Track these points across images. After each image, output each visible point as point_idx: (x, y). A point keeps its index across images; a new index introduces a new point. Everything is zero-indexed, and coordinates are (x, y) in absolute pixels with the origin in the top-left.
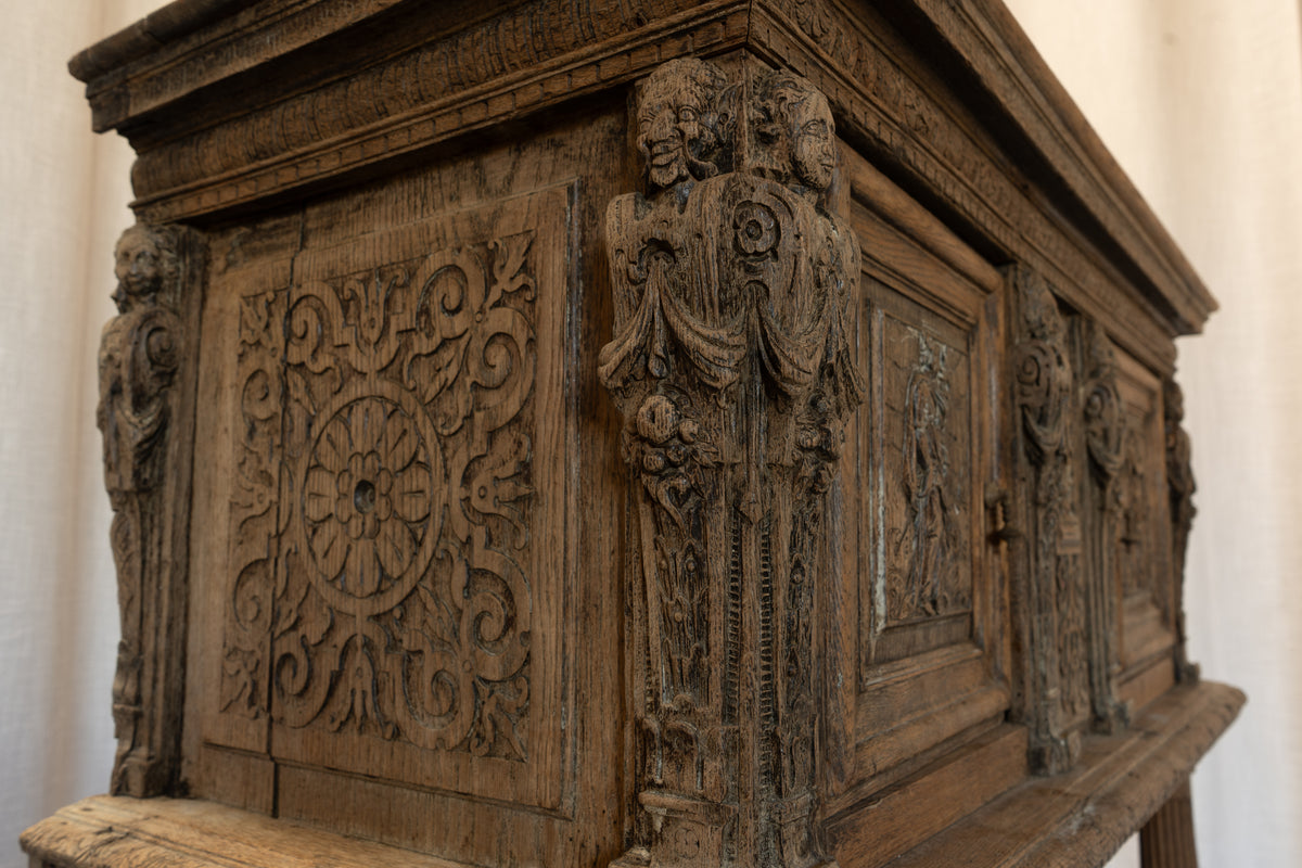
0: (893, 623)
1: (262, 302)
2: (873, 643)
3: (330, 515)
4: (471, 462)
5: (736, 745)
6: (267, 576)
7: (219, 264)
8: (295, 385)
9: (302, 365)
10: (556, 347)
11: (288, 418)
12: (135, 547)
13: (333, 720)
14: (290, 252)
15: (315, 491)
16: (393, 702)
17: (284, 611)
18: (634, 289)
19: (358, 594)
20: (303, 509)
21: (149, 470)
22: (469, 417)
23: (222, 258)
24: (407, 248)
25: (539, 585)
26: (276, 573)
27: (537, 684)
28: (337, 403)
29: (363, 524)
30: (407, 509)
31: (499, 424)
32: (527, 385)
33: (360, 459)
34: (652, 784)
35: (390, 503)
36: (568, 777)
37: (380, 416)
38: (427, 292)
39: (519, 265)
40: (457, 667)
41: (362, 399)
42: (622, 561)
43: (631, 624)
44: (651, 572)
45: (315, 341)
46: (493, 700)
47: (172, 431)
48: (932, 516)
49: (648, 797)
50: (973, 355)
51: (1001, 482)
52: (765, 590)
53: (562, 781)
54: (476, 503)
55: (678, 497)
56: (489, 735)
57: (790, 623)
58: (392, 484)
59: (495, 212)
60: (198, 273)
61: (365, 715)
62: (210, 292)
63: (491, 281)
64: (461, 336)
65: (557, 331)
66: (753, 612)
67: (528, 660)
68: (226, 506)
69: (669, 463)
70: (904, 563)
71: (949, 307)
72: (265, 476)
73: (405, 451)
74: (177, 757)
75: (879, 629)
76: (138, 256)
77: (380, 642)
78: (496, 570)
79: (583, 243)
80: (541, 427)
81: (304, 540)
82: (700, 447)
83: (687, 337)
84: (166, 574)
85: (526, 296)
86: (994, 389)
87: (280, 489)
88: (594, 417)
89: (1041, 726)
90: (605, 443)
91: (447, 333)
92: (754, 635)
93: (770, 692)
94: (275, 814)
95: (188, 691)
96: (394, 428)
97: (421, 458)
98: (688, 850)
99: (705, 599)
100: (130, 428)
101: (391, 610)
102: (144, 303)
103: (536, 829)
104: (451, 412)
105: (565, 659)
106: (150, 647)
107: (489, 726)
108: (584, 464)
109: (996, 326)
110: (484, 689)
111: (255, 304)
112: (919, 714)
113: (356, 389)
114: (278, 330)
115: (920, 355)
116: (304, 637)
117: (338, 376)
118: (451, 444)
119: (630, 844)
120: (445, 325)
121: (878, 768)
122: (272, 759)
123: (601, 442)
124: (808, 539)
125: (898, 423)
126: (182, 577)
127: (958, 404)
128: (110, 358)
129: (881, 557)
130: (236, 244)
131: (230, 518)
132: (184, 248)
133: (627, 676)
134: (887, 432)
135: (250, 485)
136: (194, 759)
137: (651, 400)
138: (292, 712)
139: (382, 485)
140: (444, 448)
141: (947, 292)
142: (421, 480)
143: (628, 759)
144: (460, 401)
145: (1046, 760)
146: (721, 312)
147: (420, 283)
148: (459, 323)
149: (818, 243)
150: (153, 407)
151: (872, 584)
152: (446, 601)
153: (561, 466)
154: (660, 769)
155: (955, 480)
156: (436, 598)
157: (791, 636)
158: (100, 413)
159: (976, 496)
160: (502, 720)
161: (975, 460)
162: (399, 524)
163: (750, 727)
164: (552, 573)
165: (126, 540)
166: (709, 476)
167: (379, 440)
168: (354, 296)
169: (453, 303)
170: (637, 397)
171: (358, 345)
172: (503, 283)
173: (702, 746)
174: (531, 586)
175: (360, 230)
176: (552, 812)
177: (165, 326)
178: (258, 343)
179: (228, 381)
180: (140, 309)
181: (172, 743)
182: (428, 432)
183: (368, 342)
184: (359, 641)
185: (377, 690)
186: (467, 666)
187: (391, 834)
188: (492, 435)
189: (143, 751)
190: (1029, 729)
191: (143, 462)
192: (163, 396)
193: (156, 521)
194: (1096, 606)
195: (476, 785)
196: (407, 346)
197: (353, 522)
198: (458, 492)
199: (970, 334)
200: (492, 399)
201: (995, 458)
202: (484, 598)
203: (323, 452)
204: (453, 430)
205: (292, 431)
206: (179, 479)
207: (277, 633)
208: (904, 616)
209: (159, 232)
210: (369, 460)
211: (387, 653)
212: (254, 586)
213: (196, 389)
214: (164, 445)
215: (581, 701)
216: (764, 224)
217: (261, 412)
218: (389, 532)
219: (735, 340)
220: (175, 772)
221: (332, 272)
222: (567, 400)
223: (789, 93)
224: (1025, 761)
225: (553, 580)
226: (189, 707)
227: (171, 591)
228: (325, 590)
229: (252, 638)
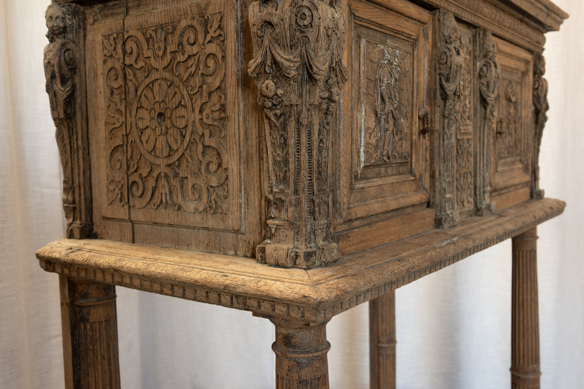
0: (367, 164)
1: (112, 38)
2: (359, 172)
3: (148, 126)
4: (202, 105)
5: (298, 203)
6: (123, 151)
7: (91, 20)
8: (129, 74)
9: (131, 65)
10: (233, 59)
11: (127, 88)
12: (67, 141)
13: (154, 205)
14: (121, 17)
15: (141, 117)
16: (177, 196)
17: (132, 165)
18: (260, 39)
19: (161, 157)
20: (136, 124)
21: (69, 110)
22: (201, 87)
23: (92, 18)
24: (172, 17)
25: (230, 151)
26: (127, 150)
27: (230, 187)
28: (147, 81)
29: (161, 130)
30: (178, 123)
31: (213, 90)
32: (223, 75)
33: (158, 104)
34: (271, 217)
35: (172, 121)
36: (243, 219)
37: (165, 86)
38: (181, 35)
39: (218, 26)
40: (201, 182)
41: (157, 80)
42: (259, 141)
43: (263, 163)
44: (269, 144)
45: (136, 55)
46: (215, 194)
47: (78, 93)
48: (388, 122)
49: (270, 222)
50: (415, 53)
51: (427, 108)
52: (309, 150)
53: (241, 220)
54: (205, 120)
55: (278, 117)
56: (214, 206)
57: (318, 161)
58: (172, 113)
59: (207, 3)
60: (81, 24)
61: (167, 202)
62: (88, 32)
63: (206, 32)
64: (196, 55)
65: (233, 53)
66: (304, 157)
67: (227, 178)
68: (104, 124)
69: (274, 105)
70: (373, 141)
71: (402, 33)
72: (119, 111)
73: (176, 100)
74: (92, 224)
75: (361, 166)
76: (56, 18)
77: (171, 175)
78: (214, 146)
79: (242, 17)
80: (229, 91)
81: (138, 137)
82: (284, 99)
83: (278, 59)
84: (81, 152)
85: (221, 39)
86: (426, 67)
87: (126, 117)
88: (248, 87)
89: (442, 209)
90: (253, 97)
91: (190, 53)
92: (305, 164)
93: (311, 185)
94: (133, 241)
95: (94, 198)
96: (171, 92)
97: (183, 103)
98: (283, 239)
99: (287, 153)
100: (61, 92)
101: (174, 163)
102: (60, 38)
103: (232, 238)
104: (194, 85)
105: (240, 177)
106: (77, 182)
107: (214, 203)
108: (245, 105)
109: (428, 39)
110: (211, 190)
111: (109, 40)
112: (381, 199)
113: (155, 75)
114: (119, 50)
115: (384, 56)
116: (140, 174)
117: (147, 70)
118: (194, 97)
119: (264, 239)
120: (190, 50)
121: (358, 216)
122: (131, 221)
123: (251, 97)
124: (325, 131)
125: (372, 85)
126: (87, 153)
127: (405, 75)
128: (49, 63)
129: (363, 139)
130: (97, 11)
131: (106, 129)
132: (75, 13)
133: (262, 182)
134: (366, 89)
135: (113, 115)
136: (98, 224)
137: (267, 82)
138: (137, 203)
139: (168, 114)
140: (191, 99)
141: (401, 27)
142: (183, 112)
143: (263, 211)
144: (197, 81)
145: (443, 222)
146: (291, 49)
147: (178, 32)
148: (195, 49)
149: (328, 20)
150: (69, 83)
151: (359, 149)
152: (195, 158)
153: (236, 106)
154: (274, 212)
155: (402, 108)
156: (192, 157)
157: (319, 166)
158: (47, 86)
159: (414, 113)
160: (218, 200)
161: (415, 98)
162: (175, 129)
163: (303, 197)
164: (234, 146)
165: (63, 138)
166: (288, 109)
167: (165, 96)
168: (151, 37)
169: (192, 41)
170: (262, 80)
171: (154, 57)
172: (212, 33)
173: (287, 203)
174: (227, 151)
175: (152, 8)
176: (237, 232)
177: (71, 48)
178: (112, 56)
179: (99, 72)
180: (59, 41)
181: (89, 218)
182: (185, 93)
183: (158, 56)
184: (163, 175)
185: (171, 193)
186: (205, 182)
187: (179, 245)
188: (210, 94)
189: (78, 222)
190: (436, 210)
191: (67, 106)
192: (73, 79)
193: (74, 130)
194: (480, 161)
195: (210, 224)
196: (173, 58)
197: (157, 129)
198: (198, 117)
199: (414, 43)
200: (209, 80)
201: (425, 97)
202: (210, 156)
203: (143, 101)
204: (195, 92)
205: (129, 93)
206: (82, 113)
207: (129, 173)
208: (372, 162)
209: (64, 6)
210: (162, 104)
211: (174, 179)
212: (118, 155)
213: (85, 75)
214: (75, 99)
215: (246, 192)
216: (307, 14)
217: (115, 85)
218: (172, 132)
219: (296, 60)
220: (91, 229)
221: (141, 26)
222: (238, 80)
224: (433, 223)
225: (235, 149)
226: (94, 204)
227: (83, 159)
228: (147, 156)
229: (119, 176)
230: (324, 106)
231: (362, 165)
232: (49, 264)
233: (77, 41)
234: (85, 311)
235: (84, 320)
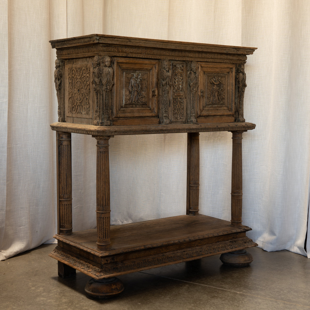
0: (126, 104)
1: (70, 69)
2: (123, 106)
3: (76, 93)
4: (86, 88)
7: (66, 64)
8: (73, 79)
9: (73, 77)
11: (72, 82)
12: (59, 96)
13: (77, 113)
14: (72, 64)
15: (75, 90)
16: (81, 110)
17: (73, 102)
19: (78, 100)
20: (74, 92)
24: (81, 66)
26: (72, 98)
27: (90, 108)
28: (76, 81)
32: (90, 81)
33: (78, 87)
34: (95, 115)
35: (81, 92)
37: (80, 83)
39: (89, 70)
45: (74, 75)
47: (62, 83)
50: (151, 73)
52: (103, 100)
53: (92, 116)
55: (96, 92)
56: (88, 113)
57: (105, 102)
59: (87, 64)
60: (64, 65)
61: (79, 112)
62: (65, 67)
67: (90, 106)
68: (68, 91)
69: (95, 90)
70: (128, 98)
71: (143, 69)
72: (71, 88)
73: (81, 87)
74: (65, 118)
77: (80, 105)
78: (88, 98)
80: (91, 85)
81: (74, 95)
82: (97, 89)
83: (95, 80)
84: (62, 99)
87: (72, 90)
89: (162, 119)
92: (101, 103)
93: (103, 108)
94: (73, 123)
95: (65, 111)
96: (81, 84)
98: (97, 119)
99: (98, 100)
100: (58, 83)
101: (81, 102)
105: (92, 106)
106: (61, 107)
109: (156, 68)
110: (87, 109)
112: (132, 113)
113: (78, 80)
114: (71, 73)
115: (134, 76)
116: (74, 105)
117: (76, 78)
120: (85, 75)
121: (120, 117)
122: (73, 117)
124: (107, 96)
126: (64, 99)
127: (144, 80)
128: (55, 75)
129: (124, 97)
130: (67, 62)
131: (68, 93)
132: (62, 62)
134: (125, 85)
138: (74, 112)
139: (80, 90)
140: (84, 87)
141: (143, 67)
142: (83, 90)
144: (85, 83)
145: (161, 123)
146: (98, 78)
147: (82, 70)
149: (107, 72)
152: (85, 101)
153: (92, 89)
154: (96, 113)
155: (143, 89)
158: (55, 81)
160: (88, 111)
161: (150, 86)
162: (81, 94)
163: (101, 110)
164: (91, 98)
165: (58, 95)
166: (98, 91)
168: (77, 70)
169: (85, 73)
172: (88, 72)
173: (98, 111)
174: (90, 100)
175: (78, 63)
177: (61, 71)
179: (67, 78)
180: (58, 69)
182: (83, 85)
183: (79, 75)
186: (86, 107)
187: (82, 123)
188: (87, 86)
189: (61, 118)
190: (160, 119)
191: (59, 86)
192: (61, 79)
193: (61, 93)
195: (87, 117)
196: (81, 76)
197: (78, 93)
198: (85, 91)
199: (150, 70)
200: (87, 82)
201: (155, 85)
202: (87, 101)
203: (75, 86)
204: (85, 85)
205: (73, 84)
206: (63, 88)
207: (72, 105)
209: (60, 60)
212: (70, 100)
213: (64, 78)
214: (61, 84)
215: (93, 109)
216: (102, 70)
217: (70, 81)
219: (99, 80)
220: (64, 120)
221: (75, 67)
223: (104, 59)
224: (158, 122)
226: (65, 113)
227: (63, 101)
228: (76, 100)
229: (70, 105)
230: (106, 90)
231: (124, 104)
232: (53, 128)
233: (62, 69)
234: (62, 142)
235: (61, 144)
